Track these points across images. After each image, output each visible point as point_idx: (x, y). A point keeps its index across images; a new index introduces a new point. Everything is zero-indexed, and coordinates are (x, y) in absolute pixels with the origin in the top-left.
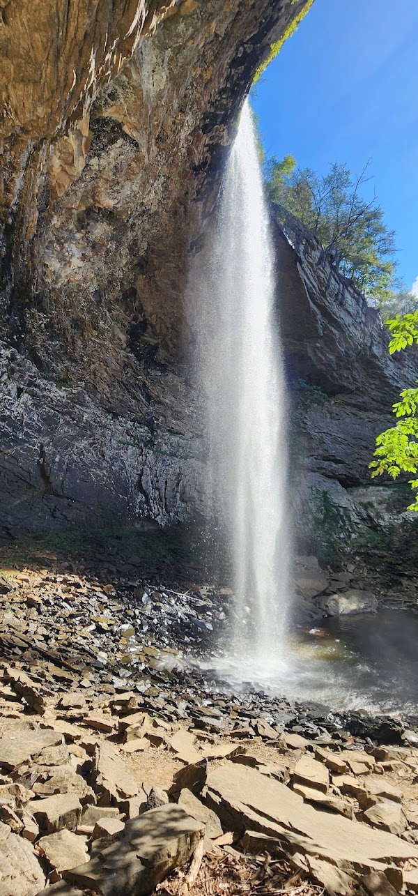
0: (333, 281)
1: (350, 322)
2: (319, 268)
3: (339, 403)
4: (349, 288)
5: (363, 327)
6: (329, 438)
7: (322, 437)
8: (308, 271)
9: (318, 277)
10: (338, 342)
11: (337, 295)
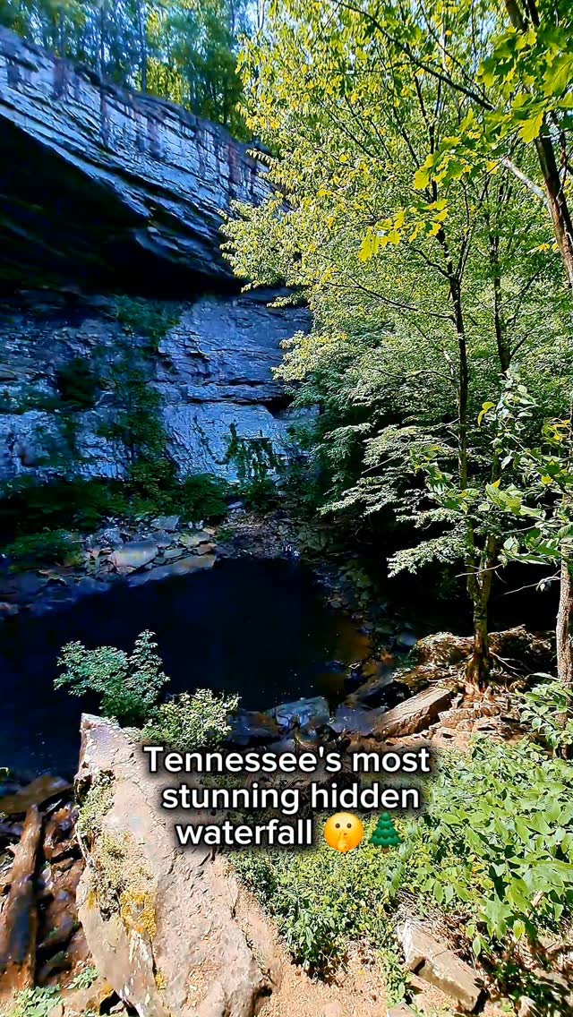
0: (115, 116)
1: (194, 184)
2: (67, 103)
3: (245, 304)
4: (167, 122)
5: (227, 186)
6: (236, 355)
7: (221, 356)
8: (40, 116)
9: (74, 119)
10: (187, 218)
11: (138, 143)
